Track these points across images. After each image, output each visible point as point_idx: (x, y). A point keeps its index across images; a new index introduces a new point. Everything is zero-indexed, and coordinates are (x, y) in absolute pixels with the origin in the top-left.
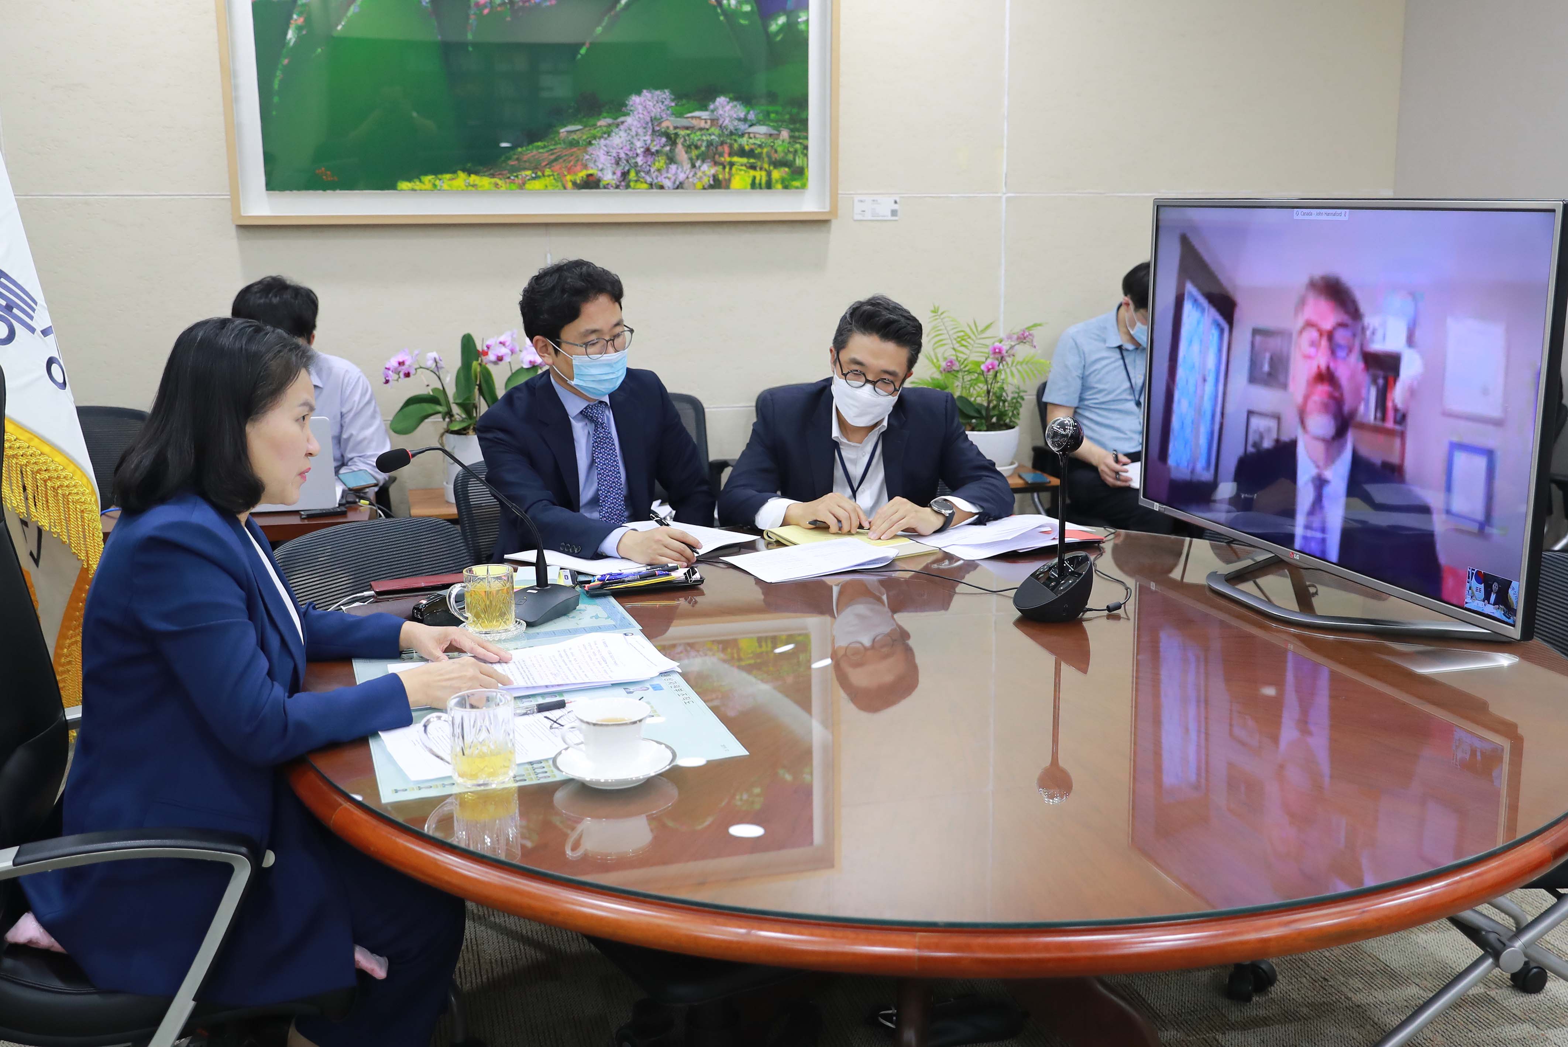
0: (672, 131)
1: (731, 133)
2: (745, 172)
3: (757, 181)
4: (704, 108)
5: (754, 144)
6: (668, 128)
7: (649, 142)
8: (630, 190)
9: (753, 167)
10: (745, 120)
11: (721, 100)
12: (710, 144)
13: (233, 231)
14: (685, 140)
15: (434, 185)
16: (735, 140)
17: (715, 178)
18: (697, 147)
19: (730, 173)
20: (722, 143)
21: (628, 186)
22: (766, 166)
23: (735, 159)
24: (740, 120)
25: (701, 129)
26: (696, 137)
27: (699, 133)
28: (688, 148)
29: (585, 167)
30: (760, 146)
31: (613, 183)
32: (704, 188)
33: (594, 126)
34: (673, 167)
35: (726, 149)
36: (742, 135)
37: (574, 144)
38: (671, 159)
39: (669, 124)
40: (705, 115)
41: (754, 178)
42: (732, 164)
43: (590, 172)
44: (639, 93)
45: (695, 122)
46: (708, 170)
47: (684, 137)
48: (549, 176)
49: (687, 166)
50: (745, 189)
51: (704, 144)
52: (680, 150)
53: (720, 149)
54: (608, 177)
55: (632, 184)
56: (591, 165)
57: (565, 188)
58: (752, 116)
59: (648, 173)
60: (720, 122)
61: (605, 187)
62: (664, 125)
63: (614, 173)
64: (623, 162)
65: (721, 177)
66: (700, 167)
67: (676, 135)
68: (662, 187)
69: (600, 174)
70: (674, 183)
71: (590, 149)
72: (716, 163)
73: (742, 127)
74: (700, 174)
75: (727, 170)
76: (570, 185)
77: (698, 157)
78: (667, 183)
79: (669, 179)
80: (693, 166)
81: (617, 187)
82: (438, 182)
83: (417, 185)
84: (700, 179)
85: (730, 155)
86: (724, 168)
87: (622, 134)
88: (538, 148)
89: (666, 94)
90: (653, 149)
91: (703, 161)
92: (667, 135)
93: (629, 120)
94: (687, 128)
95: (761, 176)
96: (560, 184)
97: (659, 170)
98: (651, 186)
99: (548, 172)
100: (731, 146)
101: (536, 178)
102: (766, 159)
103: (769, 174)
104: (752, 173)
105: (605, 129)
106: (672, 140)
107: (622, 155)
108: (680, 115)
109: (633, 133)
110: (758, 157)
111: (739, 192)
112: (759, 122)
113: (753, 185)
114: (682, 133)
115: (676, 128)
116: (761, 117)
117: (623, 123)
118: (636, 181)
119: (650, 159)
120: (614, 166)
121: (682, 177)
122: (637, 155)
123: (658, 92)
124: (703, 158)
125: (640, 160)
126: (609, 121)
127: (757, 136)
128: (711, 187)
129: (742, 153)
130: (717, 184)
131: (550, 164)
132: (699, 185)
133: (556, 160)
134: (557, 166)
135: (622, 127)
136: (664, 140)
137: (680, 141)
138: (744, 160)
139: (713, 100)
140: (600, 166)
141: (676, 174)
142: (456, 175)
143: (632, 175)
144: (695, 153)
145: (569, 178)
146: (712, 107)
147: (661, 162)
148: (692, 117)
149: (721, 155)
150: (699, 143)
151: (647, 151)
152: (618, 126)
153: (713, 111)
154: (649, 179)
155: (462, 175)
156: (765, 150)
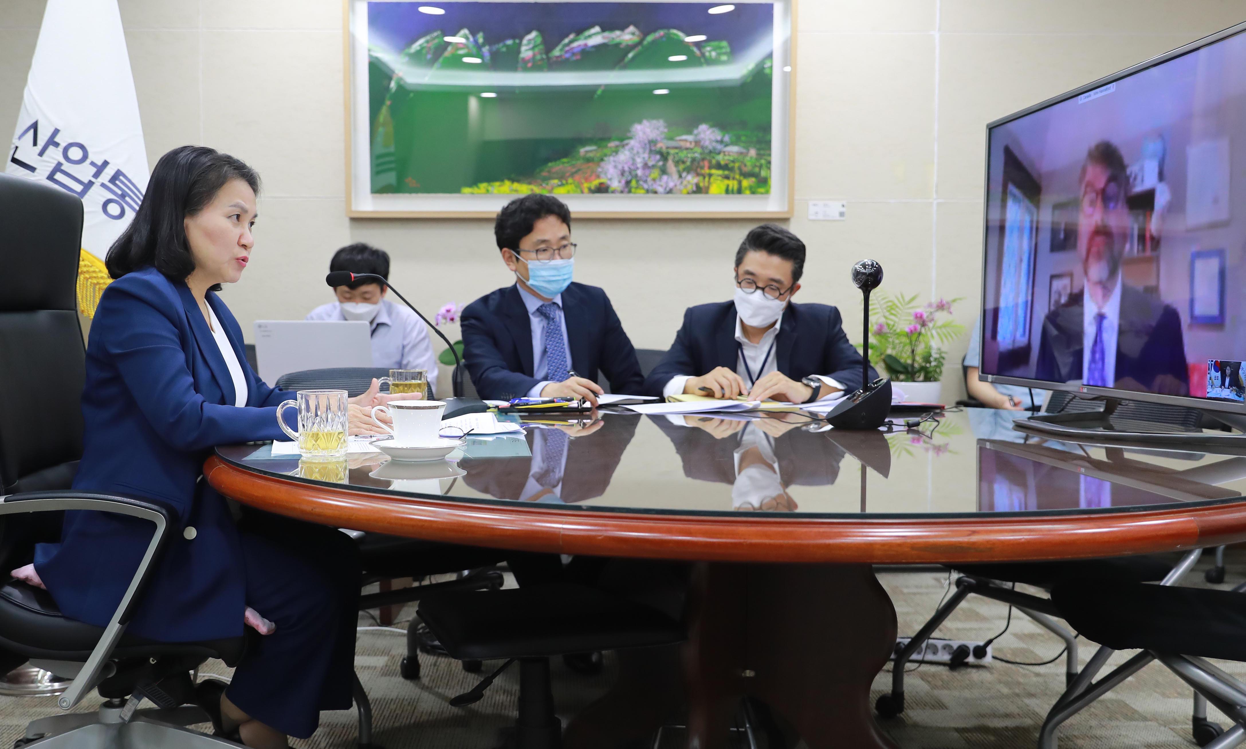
0: (664, 150)
1: (711, 152)
2: (721, 181)
3: (730, 188)
4: (690, 132)
5: (729, 160)
6: (661, 148)
7: (647, 158)
8: (631, 195)
9: (727, 177)
10: (721, 142)
11: (703, 127)
12: (694, 160)
13: (347, 222)
14: (674, 157)
15: (488, 191)
16: (714, 158)
17: (697, 186)
18: (684, 162)
19: (709, 182)
20: (703, 159)
21: (630, 192)
22: (737, 177)
23: (714, 171)
24: (717, 141)
25: (687, 149)
26: (683, 155)
27: (685, 152)
28: (677, 163)
29: (598, 177)
30: (733, 162)
31: (619, 189)
32: (688, 193)
33: (606, 147)
34: (665, 178)
35: (706, 164)
36: (719, 153)
37: (589, 160)
38: (664, 171)
39: (662, 145)
40: (690, 138)
41: (728, 186)
42: (710, 175)
43: (602, 180)
44: (640, 122)
45: (682, 144)
46: (691, 179)
47: (674, 155)
48: (571, 184)
49: (676, 176)
50: (720, 194)
51: (689, 160)
52: (671, 165)
53: (701, 164)
54: (615, 184)
55: (633, 190)
56: (602, 175)
57: (582, 192)
58: (727, 139)
59: (646, 181)
60: (702, 143)
61: (613, 192)
62: (659, 145)
63: (620, 182)
64: (627, 174)
65: (701, 185)
66: (685, 178)
67: (668, 153)
68: (656, 192)
69: (609, 183)
70: (665, 189)
71: (602, 164)
72: (698, 175)
73: (719, 147)
74: (685, 183)
75: (707, 179)
76: (586, 190)
77: (684, 170)
78: (660, 190)
79: (661, 186)
80: (680, 176)
81: (622, 192)
82: (490, 188)
83: (475, 190)
84: (686, 186)
85: (710, 168)
86: (704, 178)
87: (627, 153)
88: (564, 163)
89: (660, 123)
90: (650, 163)
91: (688, 173)
92: (661, 153)
93: (632, 142)
94: (676, 148)
95: (733, 184)
96: (579, 190)
97: (654, 180)
98: (648, 191)
99: (570, 180)
100: (710, 162)
101: (562, 185)
102: (737, 171)
103: (740, 183)
104: (726, 182)
105: (614, 149)
106: (664, 157)
107: (626, 169)
108: (671, 139)
109: (635, 152)
110: (731, 169)
111: (716, 197)
112: (732, 143)
113: (727, 191)
114: (672, 151)
115: (667, 148)
116: (734, 139)
117: (627, 144)
118: (637, 188)
119: (647, 172)
120: (620, 177)
121: (671, 185)
122: (637, 168)
123: (654, 122)
124: (688, 170)
125: (640, 172)
126: (617, 143)
127: (731, 154)
128: (694, 192)
129: (719, 166)
130: (699, 190)
131: (572, 175)
132: (685, 191)
133: (576, 172)
134: (577, 177)
135: (627, 148)
136: (658, 157)
137: (670, 158)
138: (720, 172)
139: (697, 126)
140: (609, 176)
141: (667, 183)
142: (502, 183)
143: (634, 183)
144: (681, 167)
145: (586, 185)
146: (695, 132)
147: (655, 173)
148: (680, 140)
149: (702, 168)
150: (685, 159)
151: (646, 166)
152: (623, 146)
153: (696, 135)
154: (646, 186)
155: (507, 183)
156: (737, 165)
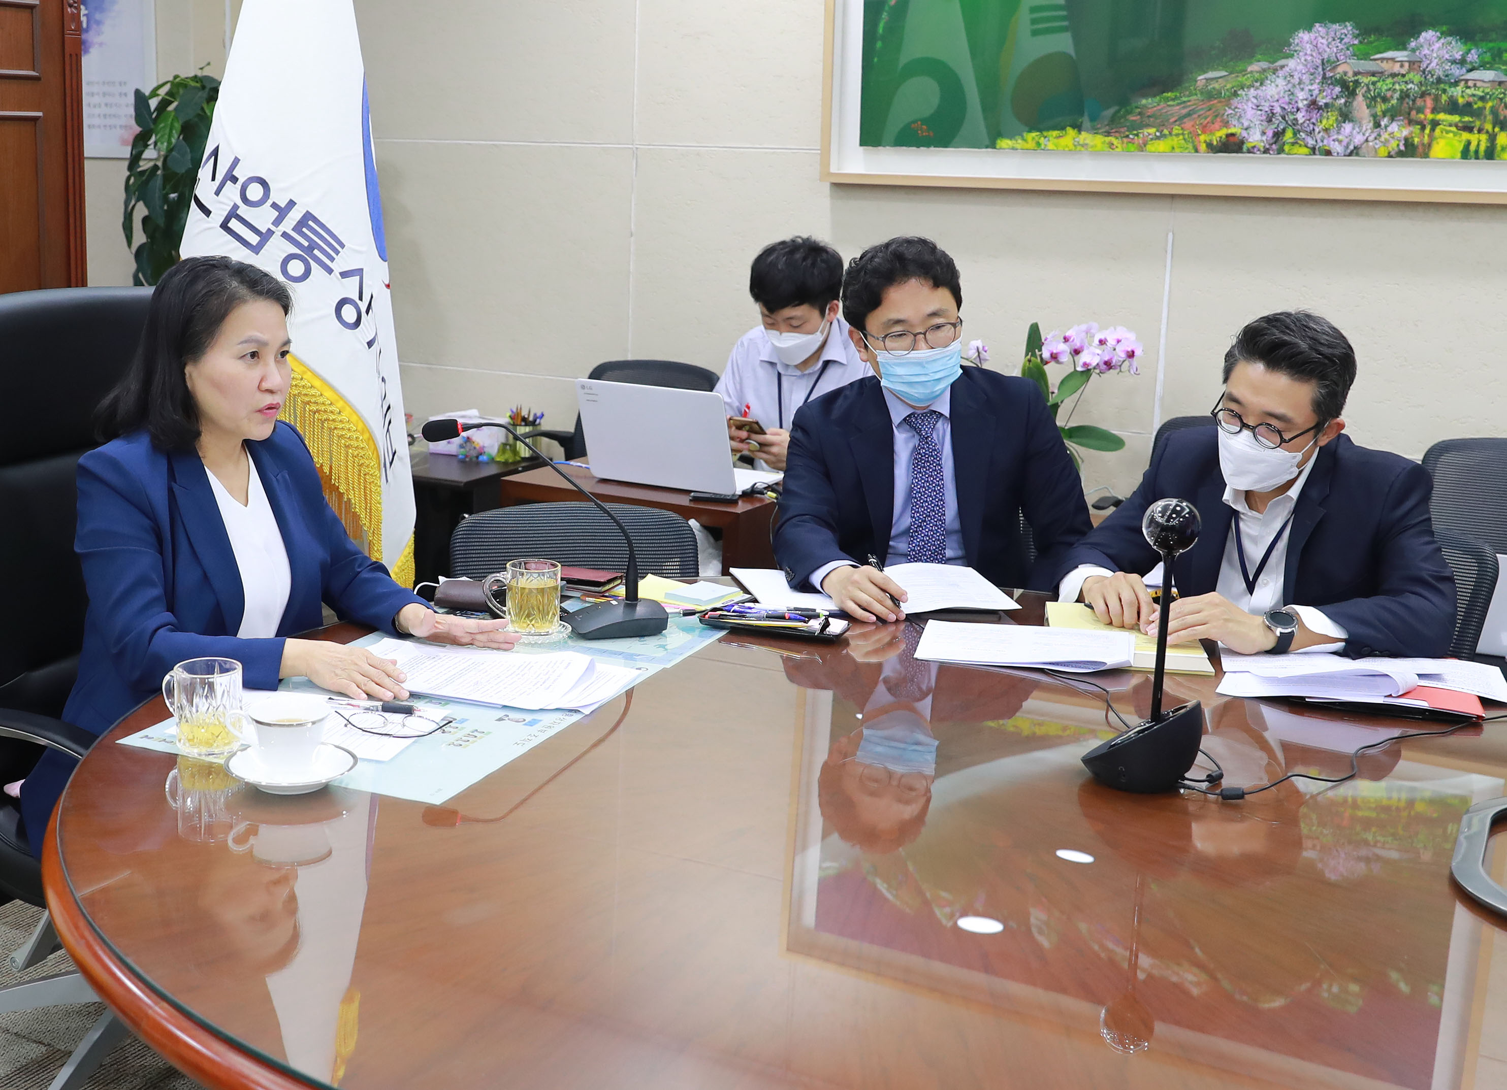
0: (1350, 77)
1: (1439, 80)
2: (1455, 134)
3: (1473, 148)
4: (1403, 46)
5: (1474, 95)
6: (1345, 73)
7: (1316, 92)
8: (1283, 156)
9: (1468, 128)
10: (1462, 62)
11: (1428, 35)
12: (1405, 95)
13: (826, 190)
14: (1369, 90)
15: (1038, 144)
16: (1444, 91)
17: (1408, 142)
18: (1385, 100)
19: (1431, 136)
20: (1423, 95)
21: (1281, 151)
22: (1488, 127)
23: (1441, 116)
24: (1454, 62)
25: (1393, 75)
26: (1384, 86)
27: (1389, 80)
28: (1372, 101)
29: (1226, 124)
30: (1482, 99)
31: (1261, 146)
32: (1390, 156)
33: (1244, 72)
34: (1348, 127)
35: (1429, 102)
36: (1456, 84)
37: (1210, 95)
38: (1345, 116)
39: (1347, 68)
40: (1401, 55)
41: (1469, 143)
42: (1435, 124)
43: (1232, 130)
44: (1309, 28)
45: (1385, 66)
46: (1398, 131)
47: (1367, 85)
48: (1177, 135)
49: (1368, 125)
50: (1453, 158)
51: (1397, 95)
52: (1360, 103)
53: (1419, 102)
54: (1255, 138)
55: (1286, 148)
56: (1235, 122)
57: (1197, 151)
58: (1473, 56)
59: (1311, 133)
60: (1424, 66)
61: (1249, 151)
62: (1340, 70)
63: (1264, 133)
64: (1277, 120)
65: (1416, 140)
66: (1386, 127)
67: (1357, 83)
68: (1328, 153)
69: (1244, 134)
70: (1347, 147)
71: (1235, 102)
72: (1411, 122)
73: (1456, 71)
74: (1385, 136)
75: (1427, 131)
76: (1203, 147)
77: (1384, 114)
78: (1337, 148)
79: (1340, 142)
80: (1377, 125)
81: (1266, 151)
82: (1042, 140)
83: (1019, 143)
84: (1386, 143)
85: (1434, 110)
86: (1423, 128)
87: (1281, 82)
88: (1167, 99)
89: (1347, 29)
90: (1322, 102)
91: (1392, 119)
92: (1343, 84)
93: (1292, 63)
94: (1373, 74)
95: (1479, 140)
96: (1190, 146)
97: (1326, 130)
98: (1313, 150)
99: (1177, 130)
100: (1437, 99)
101: (1162, 137)
102: (1489, 117)
103: (1492, 138)
104: (1466, 136)
105: (1257, 75)
106: (1349, 89)
107: (1278, 110)
108: (1365, 57)
109: (1296, 80)
110: (1478, 114)
111: (1444, 162)
112: (1483, 66)
113: (1465, 154)
114: (1365, 80)
115: (1356, 74)
116: (1488, 57)
117: (1282, 67)
118: (1293, 144)
119: (1315, 115)
120: (1265, 123)
121: (1358, 139)
122: (1298, 110)
123: (1336, 26)
124: (1393, 115)
125: (1301, 117)
126: (1264, 65)
127: (1479, 84)
128: (1401, 154)
129: (1453, 107)
130: (1409, 150)
131: (1181, 120)
132: (1383, 151)
133: (1189, 115)
134: (1188, 123)
135: (1281, 73)
136: (1338, 89)
137: (1360, 92)
138: (1456, 118)
139: (1416, 34)
140: (1246, 124)
141: (1351, 135)
142: (1064, 132)
143: (1289, 136)
144: (1380, 107)
145: (1203, 138)
146: (1413, 44)
147: (1329, 120)
148: (1382, 59)
149: (1420, 110)
150: (1389, 94)
151: (1313, 105)
152: (1275, 71)
153: (1414, 50)
154: (1311, 142)
155: (1071, 132)
156: (1489, 104)
